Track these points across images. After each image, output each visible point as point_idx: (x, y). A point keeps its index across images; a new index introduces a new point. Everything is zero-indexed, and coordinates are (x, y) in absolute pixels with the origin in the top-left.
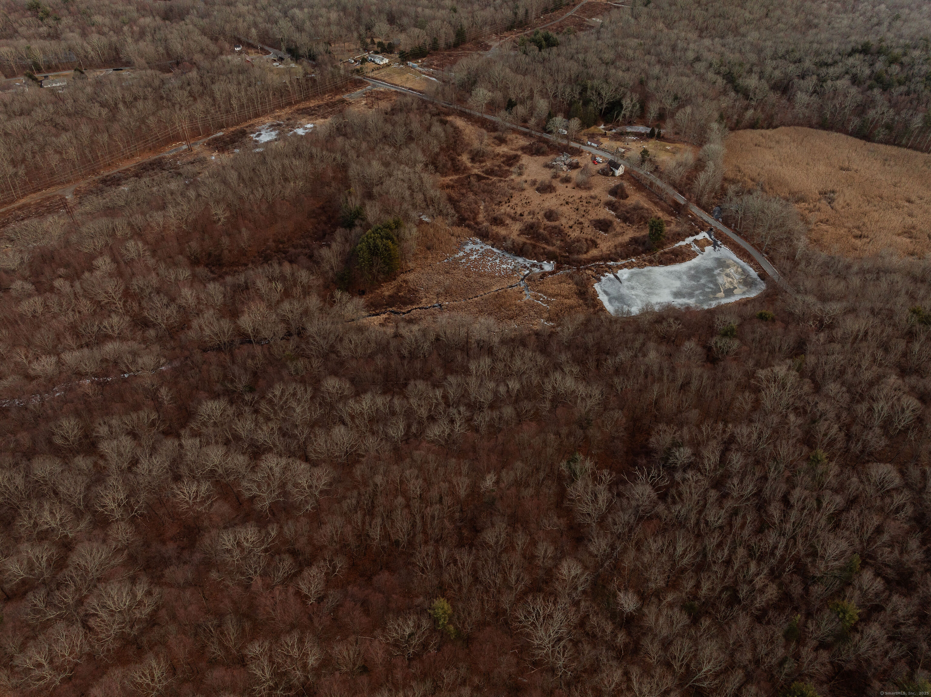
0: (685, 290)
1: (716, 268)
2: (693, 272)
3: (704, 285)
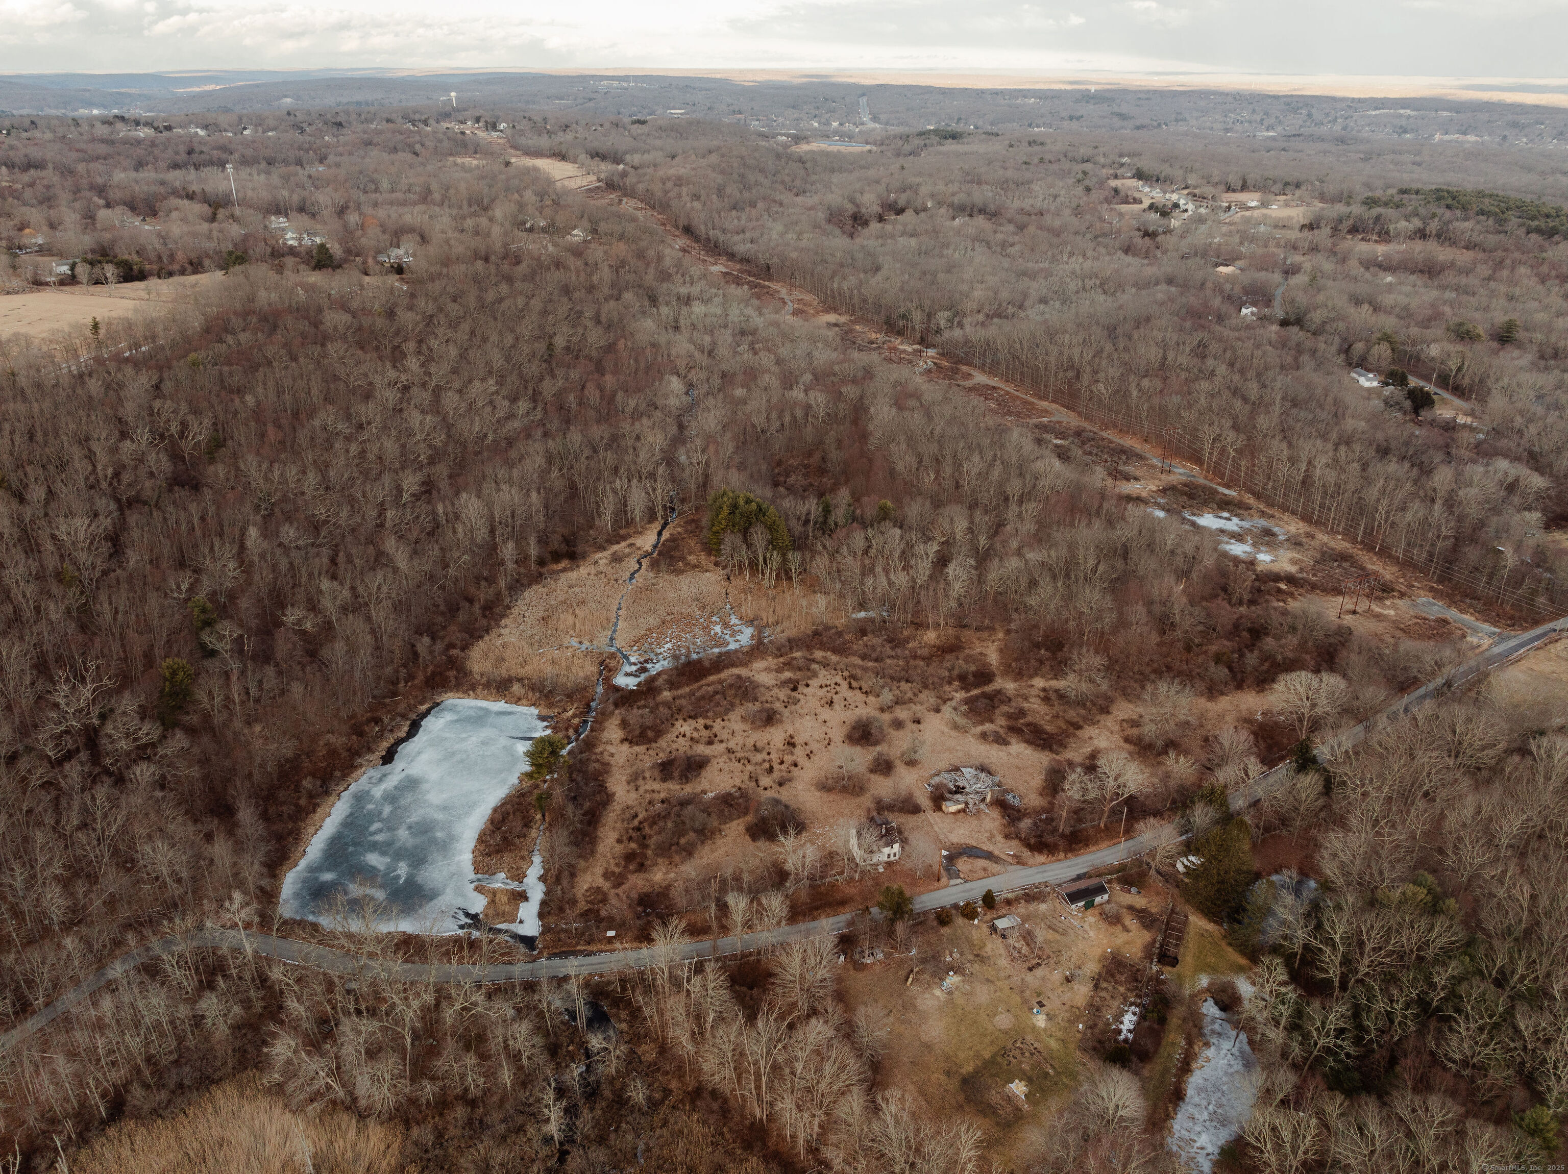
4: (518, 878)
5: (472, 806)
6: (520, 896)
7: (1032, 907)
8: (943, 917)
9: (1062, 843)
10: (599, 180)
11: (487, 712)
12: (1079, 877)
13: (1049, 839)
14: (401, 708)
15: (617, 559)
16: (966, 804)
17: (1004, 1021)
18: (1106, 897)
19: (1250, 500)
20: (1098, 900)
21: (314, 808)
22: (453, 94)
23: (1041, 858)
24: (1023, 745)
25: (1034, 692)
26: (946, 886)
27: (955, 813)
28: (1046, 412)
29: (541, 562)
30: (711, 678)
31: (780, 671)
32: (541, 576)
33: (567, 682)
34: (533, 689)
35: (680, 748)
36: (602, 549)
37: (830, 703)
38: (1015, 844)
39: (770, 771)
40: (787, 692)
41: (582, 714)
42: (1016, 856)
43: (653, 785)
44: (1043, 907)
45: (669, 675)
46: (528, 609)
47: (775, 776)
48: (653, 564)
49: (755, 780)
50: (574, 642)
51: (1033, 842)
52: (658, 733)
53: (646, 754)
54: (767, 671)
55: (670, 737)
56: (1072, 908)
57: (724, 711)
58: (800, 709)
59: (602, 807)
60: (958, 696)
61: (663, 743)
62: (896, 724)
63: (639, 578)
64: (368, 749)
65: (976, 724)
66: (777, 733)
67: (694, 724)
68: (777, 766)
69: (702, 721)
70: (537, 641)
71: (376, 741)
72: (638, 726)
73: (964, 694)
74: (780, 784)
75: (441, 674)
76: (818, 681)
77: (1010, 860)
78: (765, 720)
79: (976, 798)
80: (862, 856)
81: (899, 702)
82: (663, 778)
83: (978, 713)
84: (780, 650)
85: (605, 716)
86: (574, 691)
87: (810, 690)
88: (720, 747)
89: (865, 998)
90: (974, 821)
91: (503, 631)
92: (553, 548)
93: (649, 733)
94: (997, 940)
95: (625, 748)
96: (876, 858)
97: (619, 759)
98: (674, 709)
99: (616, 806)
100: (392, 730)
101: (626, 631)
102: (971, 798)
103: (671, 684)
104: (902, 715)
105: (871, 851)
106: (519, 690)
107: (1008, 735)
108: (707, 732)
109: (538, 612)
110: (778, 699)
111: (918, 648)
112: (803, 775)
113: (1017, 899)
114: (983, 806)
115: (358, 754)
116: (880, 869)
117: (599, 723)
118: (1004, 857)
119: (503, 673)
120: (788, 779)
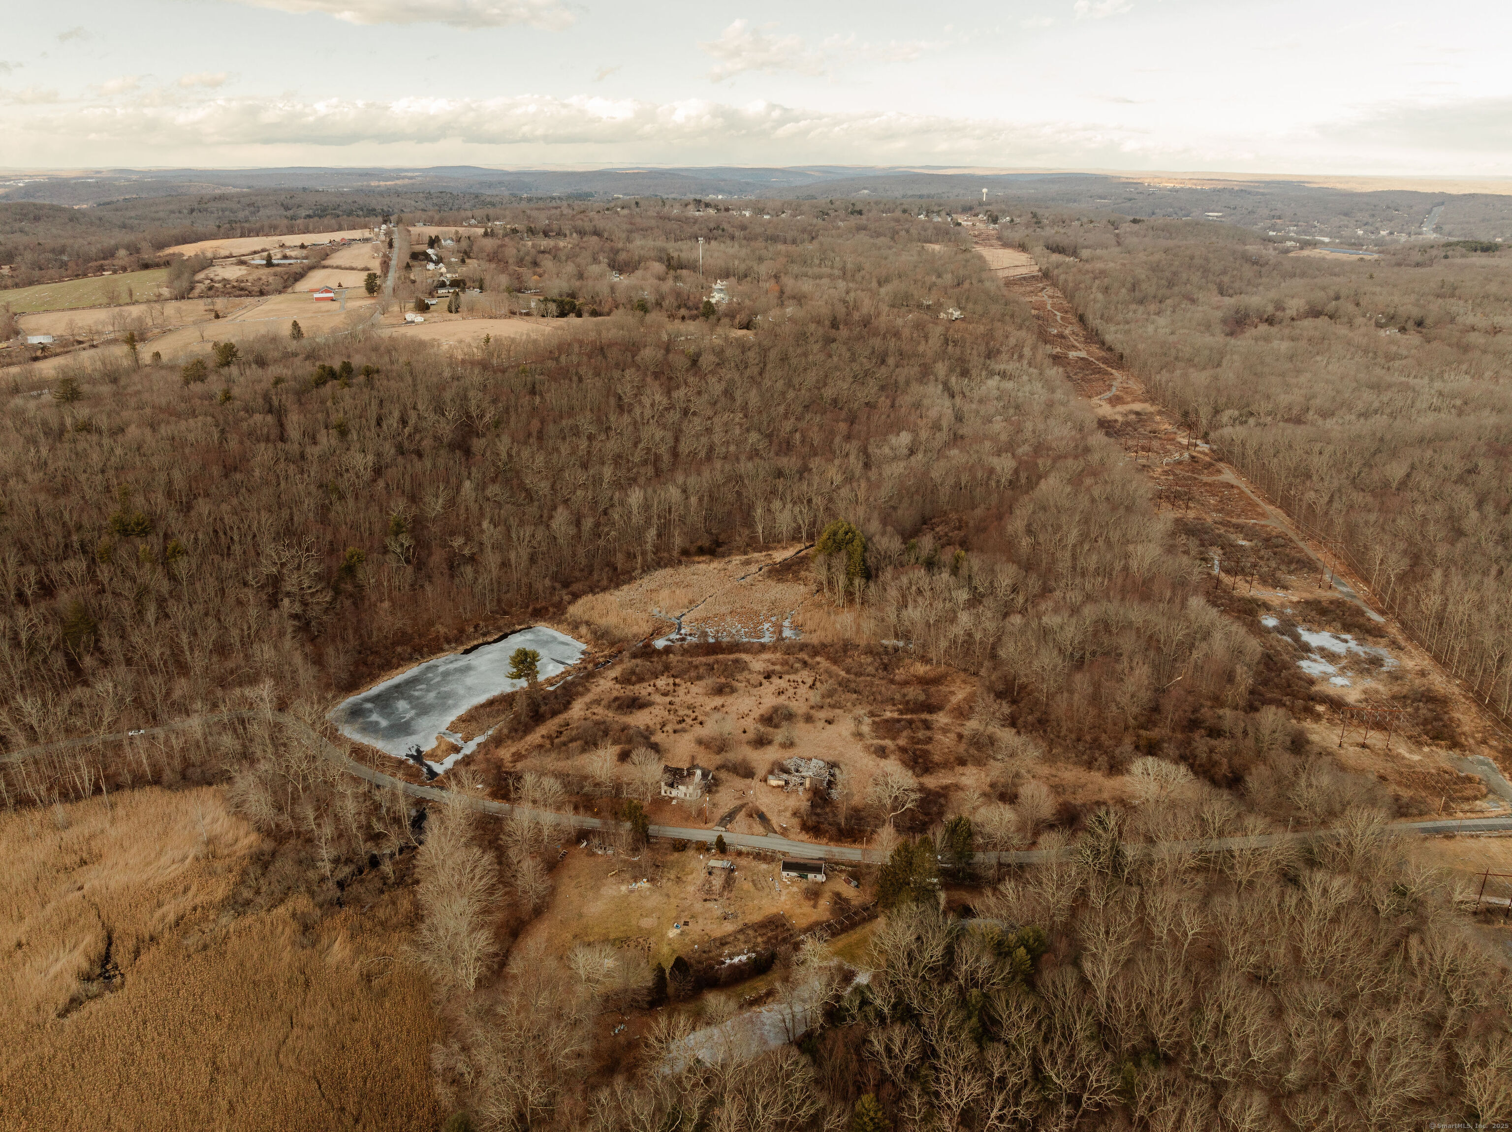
0: (457, 676)
1: (412, 719)
2: (450, 702)
3: (428, 691)
4: (466, 740)
5: (484, 692)
6: (456, 749)
7: (754, 863)
8: (681, 846)
9: (833, 831)
10: (1040, 270)
11: (554, 639)
13: (825, 826)
14: (501, 623)
15: (747, 563)
16: (787, 783)
17: (647, 923)
18: (821, 878)
19: (1394, 629)
20: (811, 876)
21: (399, 666)
22: (985, 190)
23: (804, 836)
24: (898, 763)
25: (958, 729)
26: (708, 829)
27: (773, 787)
28: (1263, 515)
29: (685, 552)
30: (720, 656)
31: (773, 664)
32: (680, 562)
33: (617, 633)
34: (595, 633)
35: (644, 693)
36: (745, 553)
37: (780, 693)
38: (795, 821)
39: (680, 722)
40: (761, 678)
41: (610, 656)
42: (785, 829)
43: (599, 710)
44: (764, 866)
45: (690, 645)
46: (648, 582)
47: (680, 726)
48: (770, 571)
49: (663, 725)
50: (656, 611)
51: (810, 823)
52: (641, 680)
53: (618, 691)
54: (764, 661)
55: (645, 684)
56: (784, 874)
57: (700, 678)
58: (755, 691)
59: (554, 713)
60: (888, 715)
61: (637, 687)
62: (809, 719)
63: (748, 579)
64: (458, 641)
65: (877, 737)
66: (718, 701)
67: (671, 681)
68: (689, 721)
69: (678, 681)
70: (631, 604)
71: (469, 639)
72: (633, 672)
73: (896, 715)
74: (675, 732)
75: (546, 609)
76: (792, 677)
77: (777, 829)
78: (719, 691)
79: (798, 781)
80: (664, 788)
81: (833, 706)
82: (608, 707)
83: (889, 731)
84: (790, 649)
85: (621, 661)
86: (620, 641)
87: (779, 681)
88: (668, 699)
89: (573, 873)
90: (782, 797)
91: (617, 593)
92: (699, 543)
93: (634, 678)
94: (703, 874)
95: (610, 684)
96: (674, 793)
97: (599, 689)
98: (667, 668)
99: (565, 716)
100: (484, 635)
101: (699, 612)
102: (794, 779)
103: (685, 652)
104: (823, 714)
105: (671, 785)
106: (583, 630)
107: (893, 752)
108: (671, 688)
109: (653, 586)
110: (748, 681)
111: (900, 674)
112: (699, 731)
113: (748, 854)
114: (801, 789)
115: (449, 642)
116: (674, 802)
117: (614, 665)
118: (776, 826)
119: (586, 618)
120: (684, 730)
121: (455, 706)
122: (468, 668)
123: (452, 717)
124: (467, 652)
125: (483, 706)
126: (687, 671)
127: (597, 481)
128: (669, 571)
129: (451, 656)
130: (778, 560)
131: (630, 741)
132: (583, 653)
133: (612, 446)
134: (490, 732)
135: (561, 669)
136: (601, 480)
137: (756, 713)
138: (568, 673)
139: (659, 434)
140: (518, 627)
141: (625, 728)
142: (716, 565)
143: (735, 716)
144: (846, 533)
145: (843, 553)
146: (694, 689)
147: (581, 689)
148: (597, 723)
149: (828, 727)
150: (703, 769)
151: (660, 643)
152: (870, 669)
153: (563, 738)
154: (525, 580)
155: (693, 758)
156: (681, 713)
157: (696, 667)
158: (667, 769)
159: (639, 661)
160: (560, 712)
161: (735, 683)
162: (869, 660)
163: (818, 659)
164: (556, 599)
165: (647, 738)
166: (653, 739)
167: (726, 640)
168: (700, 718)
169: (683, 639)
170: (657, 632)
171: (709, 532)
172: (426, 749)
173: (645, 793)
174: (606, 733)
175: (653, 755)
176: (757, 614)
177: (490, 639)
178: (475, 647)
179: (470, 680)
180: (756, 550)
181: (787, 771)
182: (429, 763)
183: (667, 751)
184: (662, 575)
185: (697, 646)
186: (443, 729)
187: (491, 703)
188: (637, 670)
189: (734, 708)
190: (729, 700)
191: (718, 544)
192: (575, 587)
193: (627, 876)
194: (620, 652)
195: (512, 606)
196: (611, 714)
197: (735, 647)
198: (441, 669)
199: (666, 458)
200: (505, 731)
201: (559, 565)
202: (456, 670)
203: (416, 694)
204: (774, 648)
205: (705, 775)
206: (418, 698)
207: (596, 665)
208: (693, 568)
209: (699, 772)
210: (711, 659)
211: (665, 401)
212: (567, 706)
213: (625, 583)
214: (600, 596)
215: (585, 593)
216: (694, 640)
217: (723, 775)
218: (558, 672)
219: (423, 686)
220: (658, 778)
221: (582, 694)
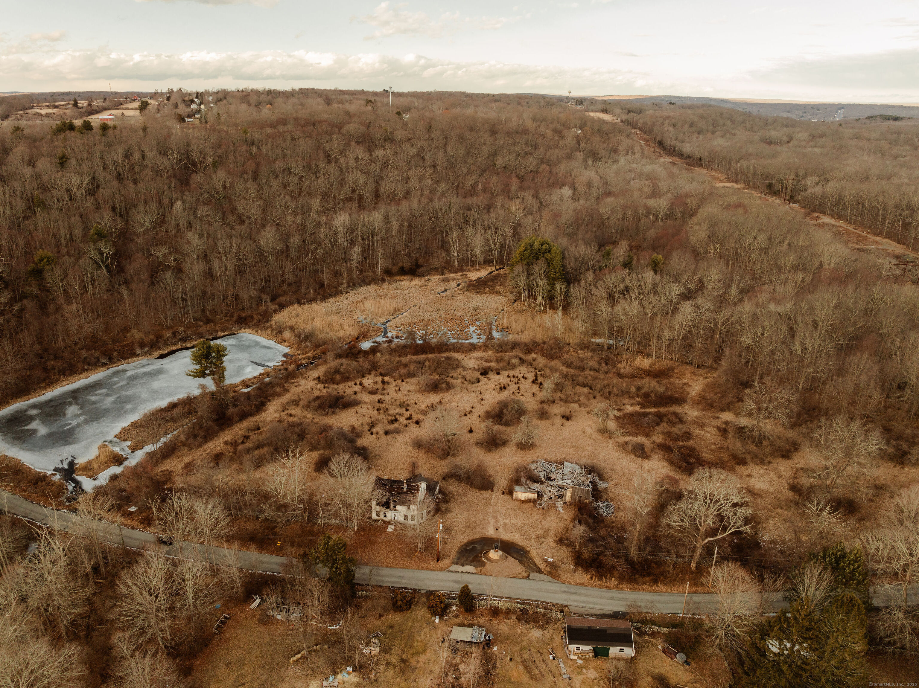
1: (78, 425)
2: (129, 406)
4: (134, 449)
6: (118, 460)
7: (520, 628)
8: (405, 601)
9: (621, 566)
12: (616, 615)
13: (609, 560)
14: (203, 329)
16: (540, 495)
18: (629, 652)
20: (614, 651)
23: (582, 577)
24: (663, 463)
25: (716, 423)
26: (442, 569)
27: (523, 502)
28: (877, 243)
29: (388, 272)
30: (430, 356)
31: (486, 361)
32: (383, 280)
33: (322, 336)
34: (298, 336)
35: (349, 391)
36: (443, 274)
37: (503, 388)
38: (564, 552)
39: (392, 422)
40: (477, 375)
41: (314, 358)
42: (552, 565)
43: (297, 411)
44: (536, 633)
45: (398, 346)
46: (353, 296)
47: (392, 427)
48: (469, 286)
49: (372, 425)
50: (361, 318)
51: (586, 555)
52: (346, 378)
53: (320, 390)
54: (477, 359)
55: (351, 383)
56: (572, 647)
57: (411, 375)
58: (473, 387)
59: (243, 416)
60: (629, 409)
61: (341, 386)
62: (543, 415)
63: (448, 293)
64: (153, 345)
65: (627, 434)
66: (434, 398)
67: (379, 379)
68: (402, 420)
69: (386, 379)
70: (337, 312)
71: (166, 344)
72: (337, 371)
73: (637, 408)
74: (387, 433)
75: (252, 317)
76: (512, 373)
77: (542, 566)
78: (435, 387)
79: (555, 492)
80: (375, 508)
81: (566, 401)
82: (307, 407)
83: (638, 426)
84: (502, 347)
85: (325, 362)
86: (324, 343)
87: (498, 377)
88: (376, 397)
89: (234, 657)
90: (537, 515)
91: (323, 304)
92: (401, 264)
93: (338, 377)
94: (445, 654)
95: (312, 384)
96: (390, 515)
97: (299, 390)
98: (374, 367)
99: (257, 418)
100: (183, 340)
101: (404, 318)
102: (549, 491)
103: (392, 351)
104: (557, 409)
105: (386, 505)
106: (287, 334)
107: (653, 450)
108: (380, 386)
109: (359, 298)
110: (464, 377)
111: (624, 367)
112: (414, 431)
113: (508, 612)
114: (559, 503)
115: (142, 345)
116: (390, 529)
117: (317, 366)
118: (538, 561)
119: (291, 323)
120: (398, 431)
121: (133, 410)
122: (159, 372)
123: (125, 423)
124: (162, 357)
125: (162, 410)
126: (397, 368)
127: (306, 210)
128: (375, 287)
129: (144, 361)
130: (474, 278)
131: (330, 445)
132: (285, 355)
133: (321, 183)
134: (164, 440)
135: (261, 370)
136: (310, 209)
137: (481, 410)
138: (268, 374)
139: (362, 178)
140: (220, 334)
141: (325, 430)
142: (417, 282)
143: (455, 414)
144: (542, 245)
145: (542, 261)
146: (405, 387)
147: (278, 390)
148: (292, 425)
149: (567, 423)
150: (427, 480)
151: (366, 345)
152: (593, 363)
153: (248, 445)
154: (230, 290)
155: (414, 465)
156: (392, 411)
157: (406, 365)
158: (380, 483)
159: (344, 360)
160: (251, 414)
161: (451, 381)
162: (589, 354)
163: (533, 355)
164: (262, 308)
165: (352, 441)
166: (360, 442)
167: (434, 341)
168: (416, 417)
169: (390, 342)
170: (363, 336)
171: (409, 255)
172: (81, 461)
173: (349, 519)
174: (301, 436)
175: (359, 462)
176: (462, 319)
177: (189, 345)
178: (173, 352)
179: (157, 384)
180: (451, 272)
181: (535, 480)
182: (79, 478)
183: (378, 456)
184: (365, 290)
185: (405, 347)
186: (110, 437)
187: (172, 406)
188: (342, 369)
189: (454, 405)
190: (447, 397)
191: (418, 266)
192: (282, 299)
193: (322, 661)
194: (324, 353)
195: (216, 313)
196: (310, 416)
197: (442, 347)
198: (129, 374)
199: (368, 197)
200: (182, 438)
201: (267, 281)
202: (145, 374)
203: (93, 398)
204: (485, 347)
205: (430, 489)
206: (94, 403)
207: (299, 366)
208: (395, 285)
209: (423, 486)
210: (422, 357)
211: (367, 156)
212: (260, 407)
213: (331, 296)
214: (306, 307)
215: (291, 303)
216: (402, 342)
217: (453, 487)
218: (256, 374)
219: (104, 391)
220: (367, 497)
221: (279, 395)
